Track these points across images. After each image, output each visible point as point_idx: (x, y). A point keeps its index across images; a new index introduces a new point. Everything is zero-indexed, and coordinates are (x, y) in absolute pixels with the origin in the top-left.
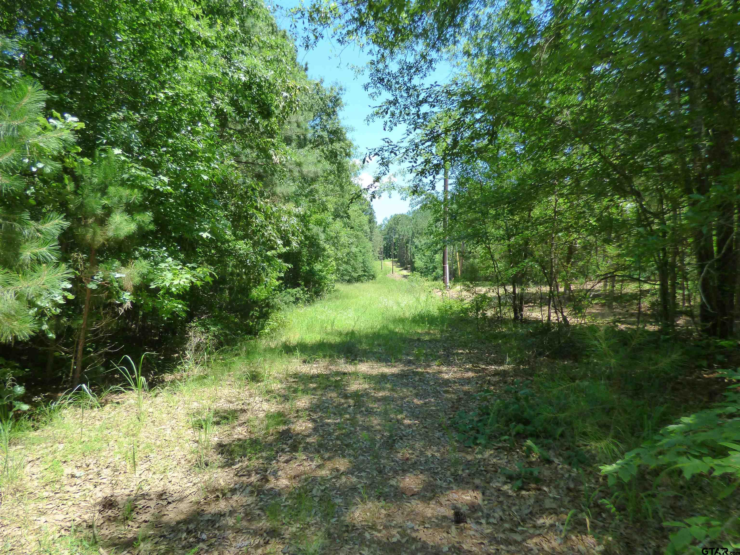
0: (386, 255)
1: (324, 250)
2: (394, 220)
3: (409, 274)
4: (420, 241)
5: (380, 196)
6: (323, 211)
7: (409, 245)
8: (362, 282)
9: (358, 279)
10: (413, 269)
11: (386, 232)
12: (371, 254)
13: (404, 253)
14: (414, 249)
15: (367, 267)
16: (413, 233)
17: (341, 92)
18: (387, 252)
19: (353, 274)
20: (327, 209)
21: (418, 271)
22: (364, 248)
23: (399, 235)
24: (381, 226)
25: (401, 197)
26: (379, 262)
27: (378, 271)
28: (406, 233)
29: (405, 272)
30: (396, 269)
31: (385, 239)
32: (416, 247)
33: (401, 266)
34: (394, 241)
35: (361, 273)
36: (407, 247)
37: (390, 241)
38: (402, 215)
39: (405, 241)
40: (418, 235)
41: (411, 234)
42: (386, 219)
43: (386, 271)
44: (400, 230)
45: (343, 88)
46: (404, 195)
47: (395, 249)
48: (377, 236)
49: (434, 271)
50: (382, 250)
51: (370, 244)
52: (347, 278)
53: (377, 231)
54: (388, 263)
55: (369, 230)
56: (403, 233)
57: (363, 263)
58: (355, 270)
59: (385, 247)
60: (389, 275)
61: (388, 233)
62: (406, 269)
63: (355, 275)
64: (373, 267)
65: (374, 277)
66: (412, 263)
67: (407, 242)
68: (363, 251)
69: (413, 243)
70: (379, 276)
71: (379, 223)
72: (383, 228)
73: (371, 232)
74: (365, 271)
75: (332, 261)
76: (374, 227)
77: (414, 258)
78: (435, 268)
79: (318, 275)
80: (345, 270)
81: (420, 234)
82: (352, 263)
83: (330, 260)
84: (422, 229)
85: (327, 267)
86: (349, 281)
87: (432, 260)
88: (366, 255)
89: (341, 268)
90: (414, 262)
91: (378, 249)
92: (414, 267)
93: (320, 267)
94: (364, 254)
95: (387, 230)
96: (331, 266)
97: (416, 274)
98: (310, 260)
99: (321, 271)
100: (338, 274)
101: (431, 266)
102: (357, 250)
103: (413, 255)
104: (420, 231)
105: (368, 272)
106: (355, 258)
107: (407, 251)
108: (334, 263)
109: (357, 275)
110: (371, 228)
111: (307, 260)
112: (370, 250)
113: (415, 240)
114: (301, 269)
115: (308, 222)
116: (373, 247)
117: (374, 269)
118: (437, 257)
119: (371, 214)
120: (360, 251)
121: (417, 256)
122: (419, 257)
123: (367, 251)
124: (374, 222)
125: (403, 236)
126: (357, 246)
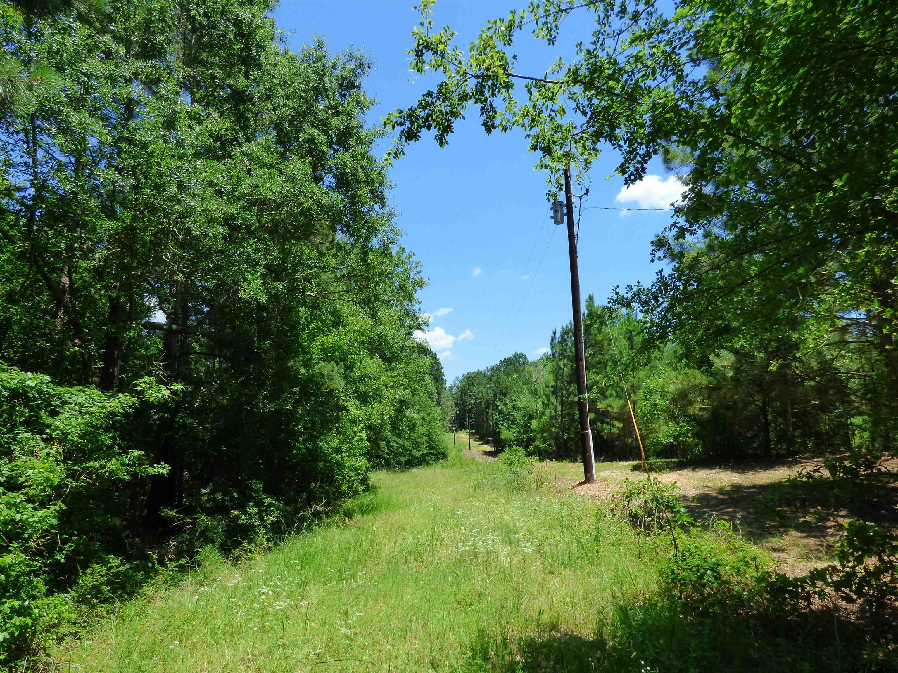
0: (460, 426)
1: (342, 408)
2: (468, 379)
3: (492, 449)
4: (506, 405)
6: (335, 326)
7: (490, 411)
8: (428, 464)
9: (422, 461)
10: (499, 443)
11: (458, 396)
12: (440, 424)
13: (483, 422)
14: (496, 416)
15: (435, 442)
16: (495, 395)
18: (460, 422)
19: (414, 452)
20: (341, 322)
22: (428, 414)
23: (476, 399)
24: (451, 388)
26: (450, 435)
27: (450, 447)
28: (485, 395)
29: (486, 447)
30: (474, 444)
31: (457, 405)
32: (500, 412)
33: (480, 439)
34: (469, 406)
35: (425, 451)
36: (487, 413)
37: (464, 407)
38: (478, 373)
39: (483, 405)
40: (502, 397)
41: (491, 395)
42: (457, 379)
43: (460, 446)
44: (477, 391)
47: (471, 418)
48: (447, 400)
49: (530, 444)
50: (454, 418)
51: (437, 410)
52: (403, 459)
53: (446, 394)
54: (463, 436)
55: (436, 391)
56: (480, 395)
57: (428, 436)
58: (417, 446)
59: (457, 415)
60: (466, 451)
61: (461, 397)
62: (487, 443)
63: (417, 454)
64: (443, 442)
65: (444, 456)
66: (496, 435)
67: (487, 407)
68: (427, 418)
69: (496, 407)
70: (452, 455)
71: (448, 385)
72: (454, 391)
73: (439, 394)
74: (431, 448)
75: (360, 432)
76: (442, 388)
77: (499, 428)
78: (531, 440)
79: (330, 461)
80: (403, 447)
81: (505, 395)
82: (407, 436)
83: (355, 429)
84: (507, 388)
85: (350, 442)
86: (409, 465)
87: (527, 429)
88: (432, 424)
89: (394, 444)
90: (499, 433)
91: (449, 418)
92: (500, 439)
93: (335, 443)
94: (429, 422)
95: (459, 394)
96: (358, 441)
97: (516, 450)
98: (311, 428)
99: (339, 451)
100: (388, 454)
101: (525, 437)
102: (418, 416)
103: (497, 423)
104: (504, 391)
105: (436, 449)
106: (412, 427)
107: (487, 419)
108: (364, 435)
109: (420, 453)
110: (437, 388)
111: (305, 429)
112: (439, 418)
113: (498, 403)
114: (294, 447)
115: (306, 351)
116: (442, 413)
117: (444, 445)
118: (535, 424)
119: (438, 370)
120: (423, 419)
121: (502, 424)
122: (506, 425)
123: (434, 419)
124: (442, 380)
125: (481, 399)
126: (419, 411)
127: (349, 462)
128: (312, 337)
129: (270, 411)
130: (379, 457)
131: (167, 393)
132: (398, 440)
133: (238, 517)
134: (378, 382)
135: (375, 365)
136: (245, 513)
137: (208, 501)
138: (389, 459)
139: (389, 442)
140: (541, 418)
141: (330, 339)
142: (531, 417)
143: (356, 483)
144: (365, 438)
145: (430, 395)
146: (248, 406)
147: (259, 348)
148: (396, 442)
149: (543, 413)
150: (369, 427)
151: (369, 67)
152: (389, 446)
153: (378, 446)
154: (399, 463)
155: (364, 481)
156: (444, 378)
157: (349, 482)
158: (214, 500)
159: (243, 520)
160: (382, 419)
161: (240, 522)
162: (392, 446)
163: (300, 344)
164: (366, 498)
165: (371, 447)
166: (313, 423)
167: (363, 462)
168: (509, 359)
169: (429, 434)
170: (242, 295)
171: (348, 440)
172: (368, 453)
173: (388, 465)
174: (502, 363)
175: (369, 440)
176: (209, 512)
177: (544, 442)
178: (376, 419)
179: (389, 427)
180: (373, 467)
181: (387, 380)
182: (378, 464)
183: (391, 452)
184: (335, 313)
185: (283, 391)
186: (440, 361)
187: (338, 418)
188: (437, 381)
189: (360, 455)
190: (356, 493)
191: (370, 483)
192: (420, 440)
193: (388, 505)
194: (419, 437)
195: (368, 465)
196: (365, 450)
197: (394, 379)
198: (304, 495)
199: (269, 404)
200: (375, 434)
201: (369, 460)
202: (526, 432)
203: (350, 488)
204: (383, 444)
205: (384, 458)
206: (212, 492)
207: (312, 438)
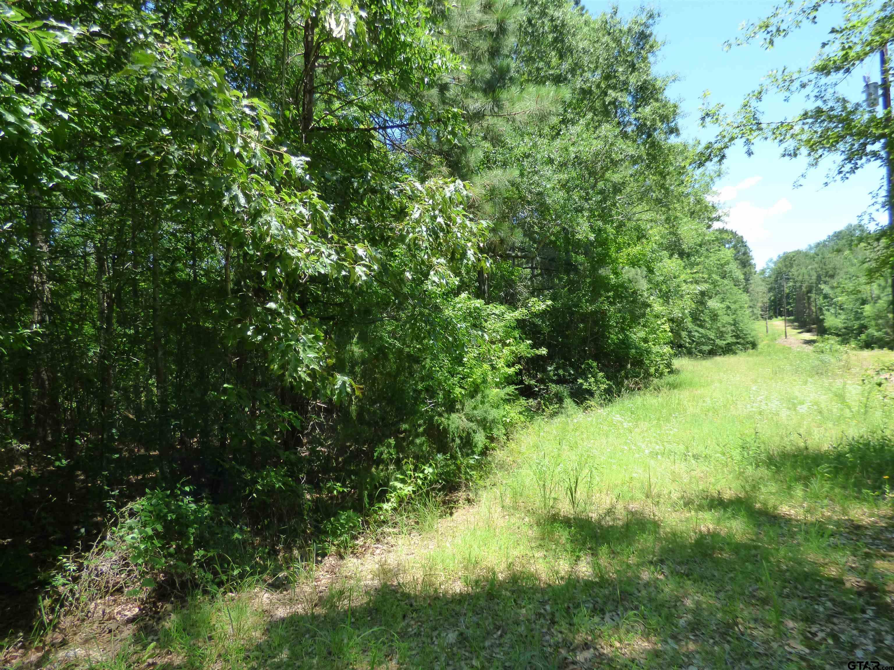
0: (775, 313)
1: (647, 305)
2: (784, 261)
3: (815, 338)
4: (832, 288)
5: (723, 157)
6: (639, 239)
7: (813, 295)
8: (735, 353)
9: (728, 350)
10: (822, 331)
11: (772, 279)
12: (748, 312)
13: (804, 307)
14: (821, 300)
15: (741, 331)
16: (819, 278)
17: (651, 21)
18: (775, 309)
19: (718, 342)
20: (644, 236)
21: (831, 334)
22: (735, 303)
23: (795, 282)
24: (763, 272)
25: (781, 150)
26: (762, 323)
27: (761, 335)
28: (806, 277)
29: (808, 336)
30: (792, 332)
31: (770, 290)
32: (826, 297)
33: (800, 327)
34: (787, 291)
35: (730, 340)
36: (809, 298)
37: (780, 292)
38: (798, 252)
39: (804, 289)
40: (827, 279)
41: (814, 278)
42: (771, 260)
43: (774, 334)
44: (796, 273)
45: (655, 12)
46: (790, 144)
47: (789, 304)
48: (758, 286)
49: (861, 332)
50: (767, 305)
51: (745, 297)
52: (706, 348)
53: (756, 279)
54: (778, 324)
55: (742, 277)
56: (800, 278)
57: (734, 325)
58: (721, 335)
59: (771, 301)
60: (781, 340)
61: (776, 281)
62: (809, 331)
63: (722, 343)
64: (752, 330)
65: (754, 345)
66: (819, 322)
67: (810, 291)
68: (733, 307)
69: (820, 291)
70: (763, 343)
71: (758, 269)
72: (767, 275)
73: (747, 280)
74: (737, 337)
75: (663, 324)
76: (751, 273)
77: (823, 314)
78: (863, 328)
79: (640, 349)
80: (704, 336)
81: (832, 276)
82: (708, 326)
83: (659, 322)
84: (835, 269)
85: (655, 334)
86: (712, 353)
87: (858, 316)
88: (738, 312)
89: (696, 334)
90: (823, 320)
91: (760, 304)
92: (824, 327)
93: (642, 334)
94: (735, 311)
95: (773, 277)
96: (662, 332)
97: (828, 339)
98: (623, 323)
99: (646, 341)
100: (689, 343)
101: (856, 325)
102: (722, 306)
103: (821, 309)
104: (831, 273)
105: (743, 339)
106: (714, 317)
107: (809, 304)
108: (667, 327)
109: (725, 342)
110: (745, 274)
111: (617, 323)
112: (746, 306)
113: (822, 286)
114: (609, 338)
115: (615, 261)
116: (751, 300)
117: (753, 333)
118: (868, 309)
119: (745, 254)
120: (728, 308)
121: (828, 310)
122: (832, 311)
123: (741, 307)
124: (750, 265)
125: (802, 282)
126: (723, 300)
127: (655, 349)
128: (619, 249)
129: (592, 311)
130: (680, 346)
131: (544, 307)
132: (700, 330)
133: (582, 384)
134: (678, 280)
135: (674, 264)
136: (586, 381)
137: (554, 375)
138: (691, 348)
139: (690, 332)
140: (875, 303)
141: (635, 250)
142: (864, 302)
143: (662, 366)
144: (668, 330)
145: (736, 283)
146: (575, 308)
147: (576, 261)
148: (697, 332)
149: (879, 298)
150: (672, 320)
151: (659, 16)
152: (690, 336)
153: (680, 336)
154: (700, 351)
155: (669, 365)
156: (753, 262)
157: (656, 365)
158: (558, 375)
159: (585, 386)
160: (683, 313)
161: (584, 387)
162: (694, 336)
163: (610, 257)
164: (671, 378)
165: (674, 337)
166: (624, 318)
167: (667, 349)
168: (840, 232)
169: (735, 323)
170: (578, 236)
171: (653, 331)
172: (671, 342)
173: (690, 353)
174: (830, 239)
175: (672, 331)
176: (557, 382)
177: (879, 330)
178: (677, 313)
179: (690, 319)
180: (676, 355)
181: (687, 277)
182: (680, 353)
183: (693, 341)
184: (638, 229)
185: (601, 296)
186: (748, 244)
187: (644, 315)
188: (744, 266)
189: (665, 344)
190: (661, 374)
191: (674, 367)
192: (724, 329)
193: (691, 384)
194: (724, 326)
195: (672, 352)
196: (667, 340)
197: (694, 276)
198: (623, 373)
199: (591, 305)
200: (677, 326)
201: (672, 348)
202: (858, 319)
203: (657, 370)
204: (684, 334)
205: (686, 347)
206: (556, 369)
207: (623, 330)
